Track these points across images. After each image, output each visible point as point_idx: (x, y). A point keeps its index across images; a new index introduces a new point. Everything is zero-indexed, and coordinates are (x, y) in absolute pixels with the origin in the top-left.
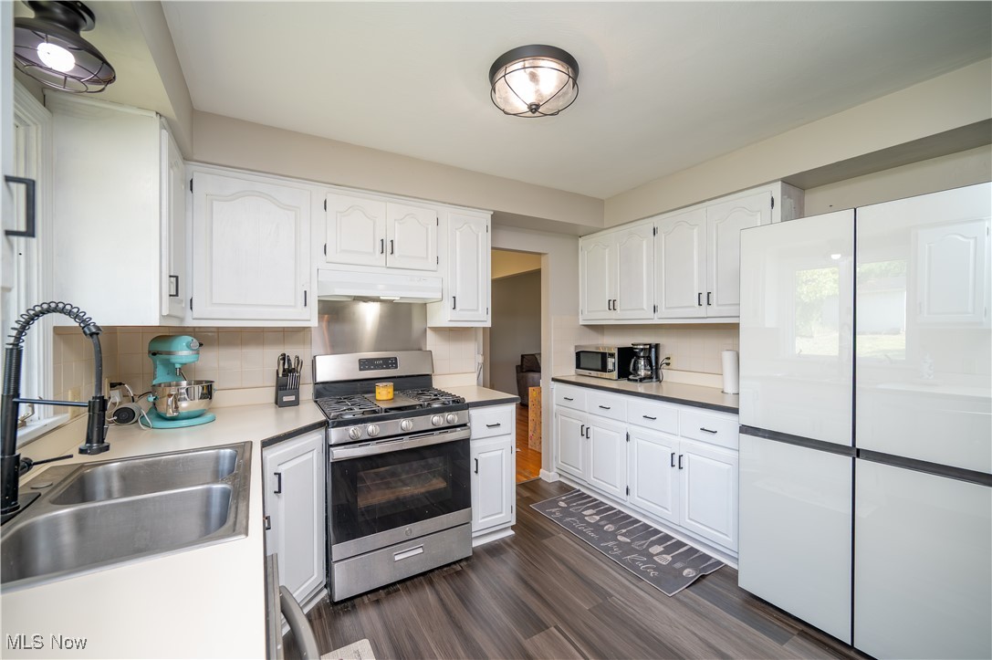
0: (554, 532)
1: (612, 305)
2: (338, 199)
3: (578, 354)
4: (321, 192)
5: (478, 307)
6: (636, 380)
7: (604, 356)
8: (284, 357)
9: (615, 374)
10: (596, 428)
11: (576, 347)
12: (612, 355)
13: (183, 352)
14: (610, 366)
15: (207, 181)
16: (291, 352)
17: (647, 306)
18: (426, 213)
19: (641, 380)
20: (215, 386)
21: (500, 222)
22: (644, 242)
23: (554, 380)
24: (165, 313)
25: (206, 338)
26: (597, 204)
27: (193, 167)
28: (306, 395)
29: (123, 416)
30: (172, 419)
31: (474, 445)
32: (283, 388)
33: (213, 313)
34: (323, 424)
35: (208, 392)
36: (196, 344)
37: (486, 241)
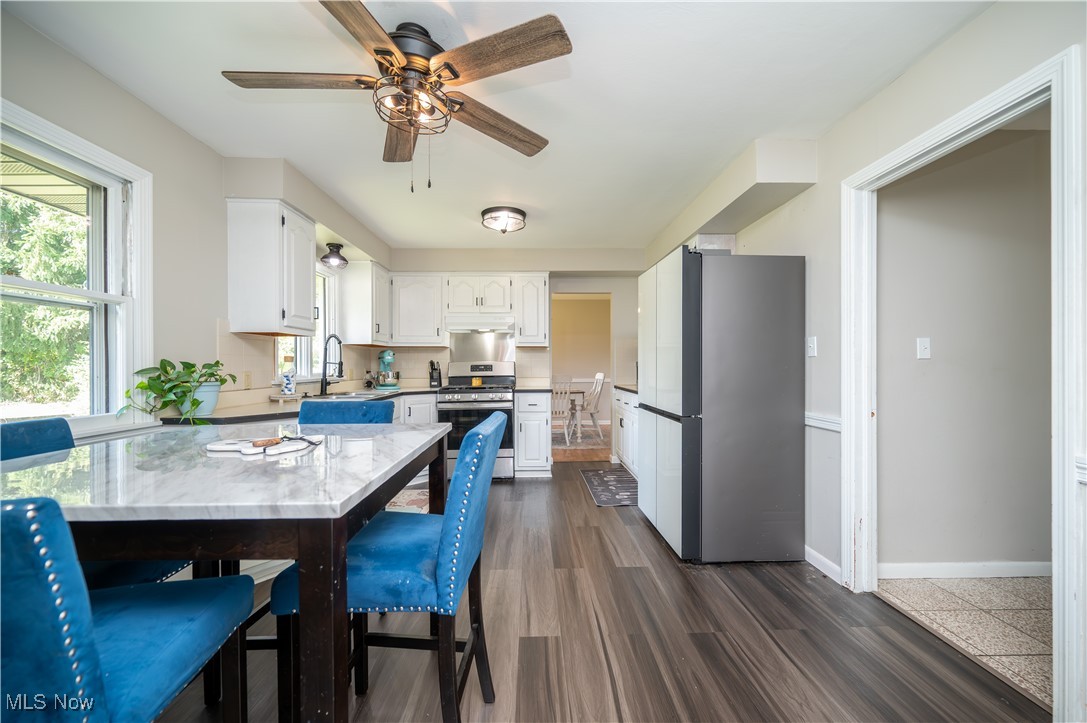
2: (455, 279)
4: (446, 276)
5: (538, 333)
8: (432, 364)
13: (388, 357)
15: (398, 279)
16: (435, 359)
18: (504, 280)
20: (401, 374)
21: (553, 275)
23: (616, 387)
24: (375, 339)
25: (396, 350)
27: (391, 274)
28: (445, 383)
29: (369, 385)
30: (382, 386)
31: (520, 415)
32: (432, 377)
33: (400, 340)
34: (436, 392)
35: (397, 376)
36: (391, 354)
37: (544, 291)
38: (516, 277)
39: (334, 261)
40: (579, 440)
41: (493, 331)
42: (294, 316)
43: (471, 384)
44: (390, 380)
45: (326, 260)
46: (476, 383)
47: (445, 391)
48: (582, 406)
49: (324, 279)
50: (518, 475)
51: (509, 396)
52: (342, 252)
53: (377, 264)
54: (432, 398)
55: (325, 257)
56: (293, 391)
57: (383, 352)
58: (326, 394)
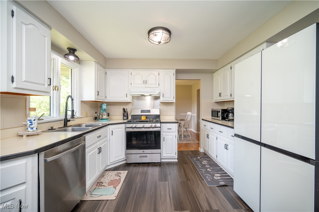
0: (189, 163)
1: (220, 95)
2: (134, 72)
3: (212, 111)
4: (130, 71)
5: (171, 96)
6: (227, 121)
7: (218, 112)
8: (124, 109)
9: (220, 118)
10: (211, 135)
11: (212, 109)
12: (219, 112)
13: (104, 107)
14: (219, 116)
15: (109, 72)
16: (125, 107)
17: (229, 94)
18: (156, 72)
19: (229, 120)
20: (110, 114)
21: (178, 72)
22: (228, 72)
23: (202, 120)
24: (96, 98)
25: (109, 104)
26: (216, 61)
27: (106, 70)
28: (130, 118)
29: (96, 119)
30: (101, 119)
31: (164, 133)
32: (124, 115)
33: (109, 99)
34: (125, 123)
35: (108, 115)
36: (106, 105)
37: (173, 78)
38: (161, 71)
39: (72, 58)
40: (183, 139)
41: (150, 95)
42: (25, 81)
43: (141, 119)
44: (105, 117)
45: (66, 56)
46: (143, 118)
47: (129, 122)
48: (184, 125)
49: (72, 70)
50: (163, 161)
51: (158, 125)
52: (76, 53)
53: (98, 63)
54: (123, 126)
55: (66, 55)
56: (35, 129)
57: (102, 104)
58: (67, 126)
